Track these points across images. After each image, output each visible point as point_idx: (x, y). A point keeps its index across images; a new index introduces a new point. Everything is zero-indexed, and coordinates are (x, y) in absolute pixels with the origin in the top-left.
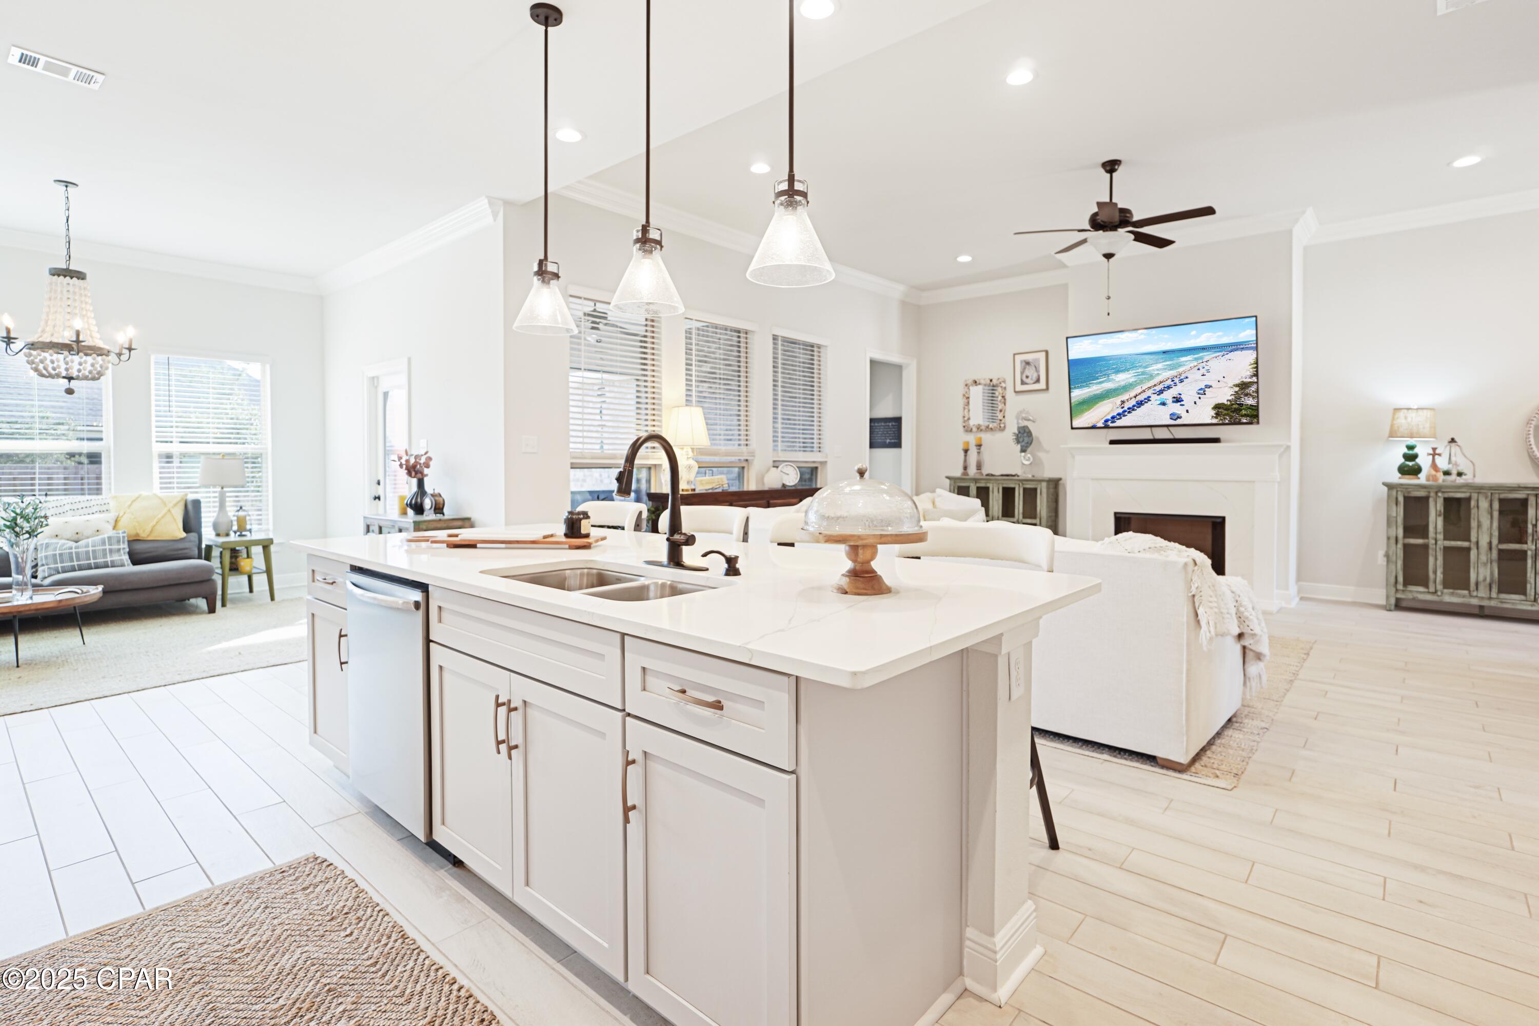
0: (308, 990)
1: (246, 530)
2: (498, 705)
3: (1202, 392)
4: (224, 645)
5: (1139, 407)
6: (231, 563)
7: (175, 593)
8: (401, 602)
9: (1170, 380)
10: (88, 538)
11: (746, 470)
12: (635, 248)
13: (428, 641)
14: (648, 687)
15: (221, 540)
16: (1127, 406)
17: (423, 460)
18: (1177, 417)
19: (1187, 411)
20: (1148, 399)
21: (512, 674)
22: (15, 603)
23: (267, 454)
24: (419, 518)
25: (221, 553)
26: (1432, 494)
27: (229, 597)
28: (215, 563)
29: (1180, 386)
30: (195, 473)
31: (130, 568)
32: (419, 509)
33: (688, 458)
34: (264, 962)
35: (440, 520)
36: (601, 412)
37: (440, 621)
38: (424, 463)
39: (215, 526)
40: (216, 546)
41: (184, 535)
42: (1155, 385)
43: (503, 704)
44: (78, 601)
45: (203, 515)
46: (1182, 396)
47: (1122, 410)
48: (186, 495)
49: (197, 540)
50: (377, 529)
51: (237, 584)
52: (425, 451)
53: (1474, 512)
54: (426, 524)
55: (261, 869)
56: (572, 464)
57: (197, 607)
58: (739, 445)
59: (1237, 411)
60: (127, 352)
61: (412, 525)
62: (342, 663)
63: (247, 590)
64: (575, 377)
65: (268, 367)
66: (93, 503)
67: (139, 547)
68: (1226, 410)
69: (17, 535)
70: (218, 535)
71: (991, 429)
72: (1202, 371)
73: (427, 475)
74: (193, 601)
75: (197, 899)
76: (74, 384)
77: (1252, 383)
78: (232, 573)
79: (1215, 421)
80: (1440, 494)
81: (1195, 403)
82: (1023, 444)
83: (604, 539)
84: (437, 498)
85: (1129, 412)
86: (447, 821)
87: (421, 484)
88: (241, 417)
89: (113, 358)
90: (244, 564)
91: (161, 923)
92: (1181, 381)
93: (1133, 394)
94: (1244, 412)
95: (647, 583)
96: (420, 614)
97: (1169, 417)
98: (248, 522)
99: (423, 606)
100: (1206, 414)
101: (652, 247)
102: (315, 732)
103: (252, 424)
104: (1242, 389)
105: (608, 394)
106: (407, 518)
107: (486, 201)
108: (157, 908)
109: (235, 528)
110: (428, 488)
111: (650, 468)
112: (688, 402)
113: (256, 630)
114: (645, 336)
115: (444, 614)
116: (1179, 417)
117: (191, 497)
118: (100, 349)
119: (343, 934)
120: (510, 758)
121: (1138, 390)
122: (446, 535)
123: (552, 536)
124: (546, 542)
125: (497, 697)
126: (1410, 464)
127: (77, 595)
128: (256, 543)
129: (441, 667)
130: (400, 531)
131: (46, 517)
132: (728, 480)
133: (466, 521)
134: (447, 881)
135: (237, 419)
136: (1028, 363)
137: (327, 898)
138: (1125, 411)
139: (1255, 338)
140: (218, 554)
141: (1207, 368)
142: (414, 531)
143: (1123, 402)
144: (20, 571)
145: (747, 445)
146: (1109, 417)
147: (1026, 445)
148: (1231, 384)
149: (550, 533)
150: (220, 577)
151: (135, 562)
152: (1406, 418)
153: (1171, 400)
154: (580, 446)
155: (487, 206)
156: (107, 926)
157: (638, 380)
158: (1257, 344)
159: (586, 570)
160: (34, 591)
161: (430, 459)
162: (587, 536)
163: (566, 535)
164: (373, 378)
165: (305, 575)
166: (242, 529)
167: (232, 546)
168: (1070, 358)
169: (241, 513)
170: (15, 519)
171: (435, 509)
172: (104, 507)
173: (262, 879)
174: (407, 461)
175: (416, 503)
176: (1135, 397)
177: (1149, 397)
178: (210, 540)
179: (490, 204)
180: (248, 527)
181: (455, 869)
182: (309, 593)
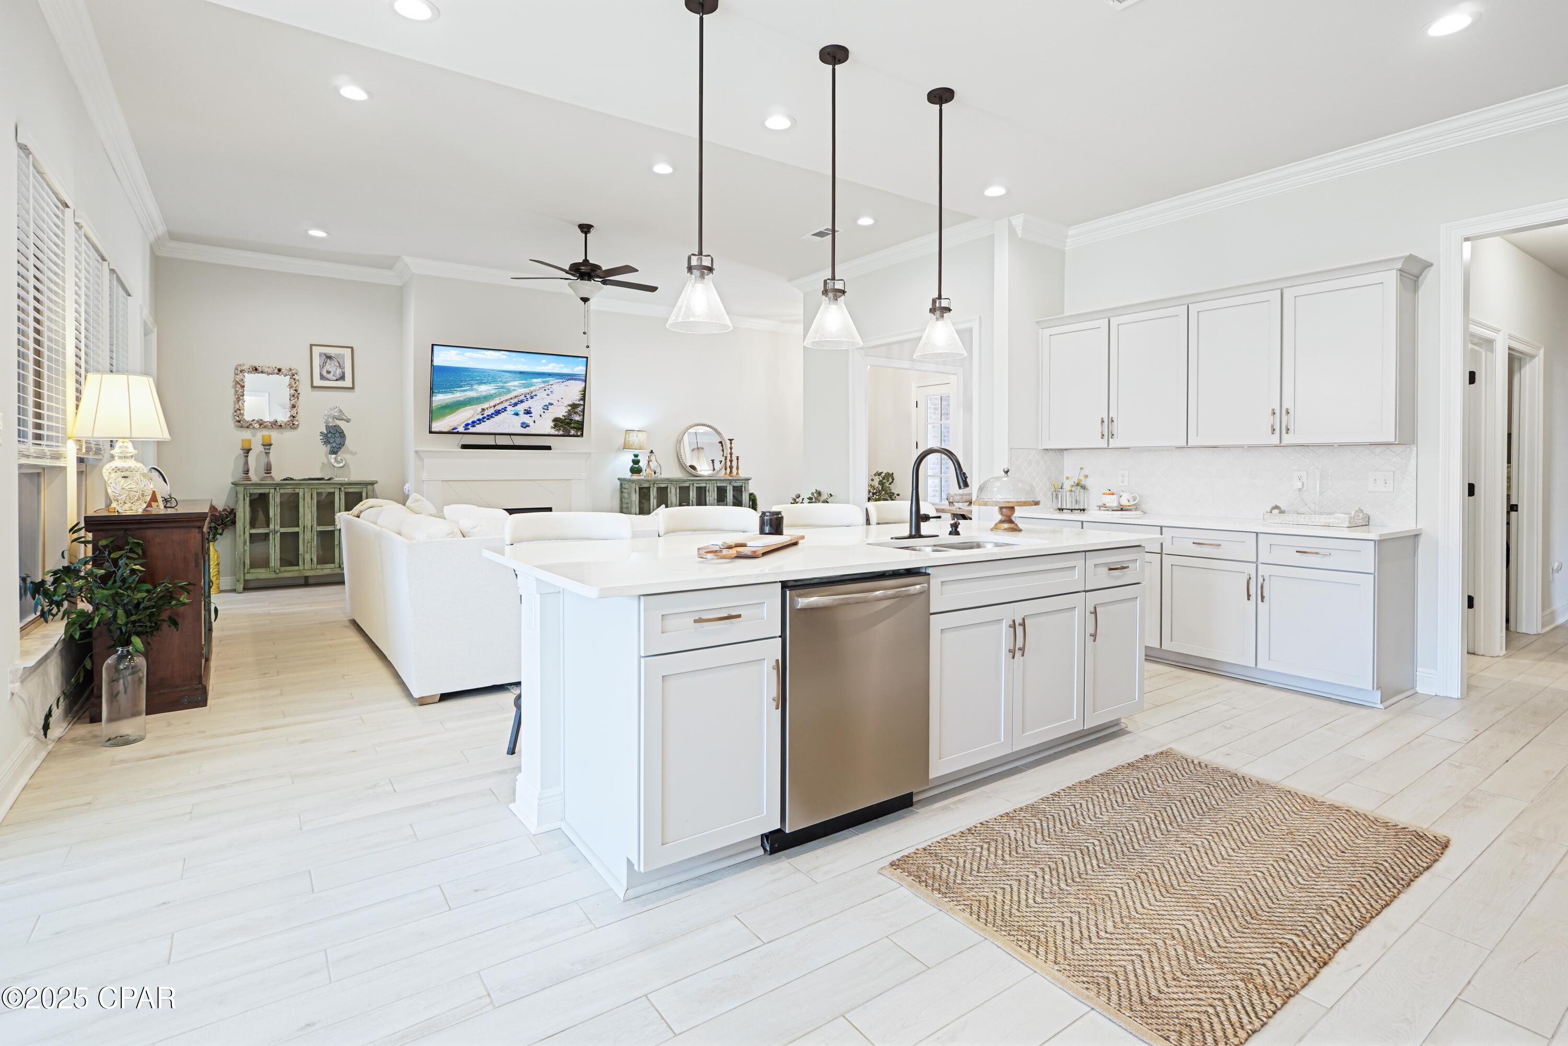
3: (546, 408)
5: (497, 415)
9: (523, 396)
16: (486, 413)
18: (525, 426)
19: (534, 422)
20: (505, 409)
26: (652, 485)
29: (530, 401)
42: (511, 399)
46: (531, 410)
47: (482, 416)
53: (669, 495)
59: (569, 424)
68: (562, 422)
71: (281, 426)
72: (548, 392)
77: (578, 405)
79: (553, 432)
80: (655, 485)
81: (541, 416)
82: (334, 445)
85: (488, 419)
92: (532, 398)
93: (492, 404)
94: (572, 425)
97: (520, 425)
100: (546, 426)
104: (573, 408)
116: (528, 426)
121: (497, 401)
126: (637, 466)
136: (329, 357)
138: (484, 418)
139: (584, 373)
141: (551, 390)
143: (483, 410)
146: (470, 422)
147: (338, 446)
148: (566, 404)
152: (637, 437)
153: (523, 412)
158: (586, 377)
168: (435, 364)
176: (494, 406)
177: (506, 408)
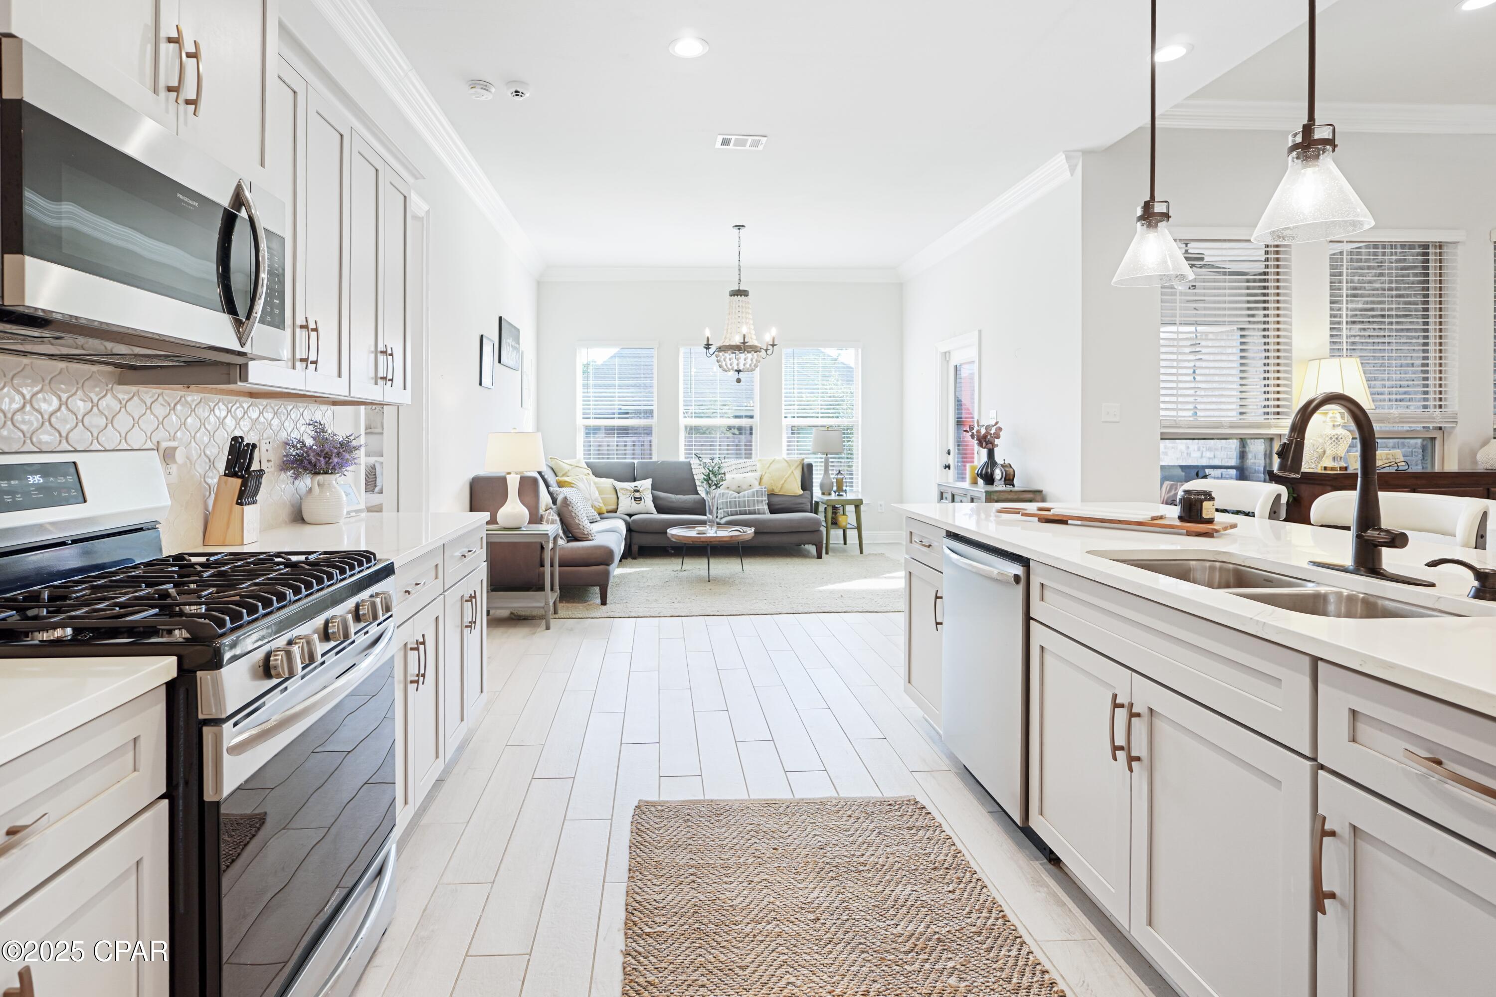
0: (920, 929)
1: (843, 491)
2: (1116, 705)
4: (830, 587)
6: (833, 518)
7: (794, 539)
8: (996, 572)
10: (745, 490)
11: (1438, 443)
12: (1290, 158)
13: (1028, 618)
14: (1359, 737)
15: (826, 498)
17: (993, 431)
21: (1133, 673)
22: (708, 535)
23: (858, 426)
24: (990, 488)
25: (826, 509)
27: (831, 546)
28: (821, 517)
30: (809, 442)
31: (769, 516)
32: (989, 479)
33: (1334, 426)
34: (882, 884)
35: (1011, 491)
36: (1194, 372)
37: (1042, 599)
38: (994, 434)
39: (822, 486)
40: (822, 503)
41: (801, 492)
43: (1122, 706)
44: (741, 538)
45: (814, 476)
48: (803, 460)
49: (809, 497)
50: (950, 497)
51: (836, 535)
52: (995, 421)
54: (998, 494)
55: (873, 795)
56: (1162, 434)
57: (809, 552)
58: (1425, 407)
60: (770, 347)
61: (984, 494)
62: (937, 623)
63: (843, 542)
64: (1167, 332)
65: (860, 350)
66: (748, 464)
67: (775, 500)
69: (710, 486)
70: (823, 494)
73: (997, 446)
74: (807, 546)
75: (829, 804)
76: (741, 375)
78: (833, 526)
83: (1234, 526)
84: (1007, 469)
86: (1046, 810)
87: (991, 454)
88: (836, 395)
89: (763, 353)
90: (841, 520)
91: (806, 814)
95: (1323, 590)
96: (1021, 588)
98: (845, 484)
99: (1024, 581)
101: (1319, 150)
102: (909, 682)
103: (843, 401)
105: (1204, 350)
106: (977, 487)
107: (1064, 156)
108: (802, 799)
109: (835, 488)
110: (999, 458)
111: (1271, 440)
112: (1335, 351)
113: (850, 578)
114: (1265, 274)
115: (1047, 593)
117: (807, 461)
118: (756, 347)
119: (946, 888)
120: (1131, 770)
122: (1036, 509)
123: (1161, 518)
124: (1154, 525)
125: (1115, 696)
127: (740, 534)
128: (850, 502)
129: (1042, 648)
130: (972, 500)
131: (724, 474)
132: (1404, 456)
133: (1037, 493)
134: (1043, 876)
135: (834, 397)
137: (928, 846)
140: (823, 510)
142: (986, 502)
144: (711, 513)
145: (1440, 406)
149: (1159, 514)
150: (825, 529)
151: (772, 511)
154: (1174, 413)
155: (1065, 161)
156: (771, 800)
157: (1242, 329)
159: (1218, 564)
160: (718, 527)
161: (1000, 429)
162: (1210, 521)
163: (1181, 518)
164: (946, 353)
165: (905, 535)
166: (840, 489)
167: (833, 504)
169: (839, 476)
170: (709, 474)
171: (1005, 480)
172: (754, 468)
173: (874, 804)
174: (978, 431)
175: (986, 473)
178: (818, 497)
179: (1067, 158)
180: (844, 488)
181: (1050, 866)
182: (907, 553)
